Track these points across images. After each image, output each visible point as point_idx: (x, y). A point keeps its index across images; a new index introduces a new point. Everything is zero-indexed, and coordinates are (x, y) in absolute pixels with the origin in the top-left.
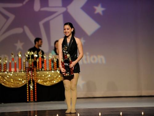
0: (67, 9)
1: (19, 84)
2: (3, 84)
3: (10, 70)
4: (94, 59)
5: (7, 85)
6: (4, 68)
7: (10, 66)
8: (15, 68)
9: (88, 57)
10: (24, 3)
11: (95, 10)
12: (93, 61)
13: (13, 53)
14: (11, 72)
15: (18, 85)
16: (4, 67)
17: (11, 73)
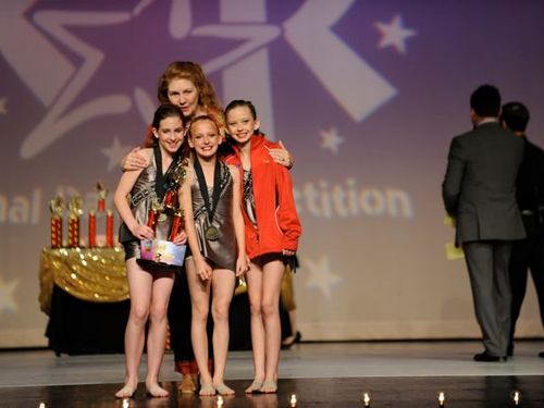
0: (283, 31)
1: (122, 289)
2: (67, 289)
3: (90, 242)
4: (372, 201)
5: (81, 291)
6: (70, 235)
7: (90, 227)
8: (108, 234)
9: (353, 194)
10: (138, 10)
11: (379, 35)
12: (367, 209)
13: (100, 181)
14: (96, 247)
15: (120, 292)
16: (73, 232)
17: (94, 250)
